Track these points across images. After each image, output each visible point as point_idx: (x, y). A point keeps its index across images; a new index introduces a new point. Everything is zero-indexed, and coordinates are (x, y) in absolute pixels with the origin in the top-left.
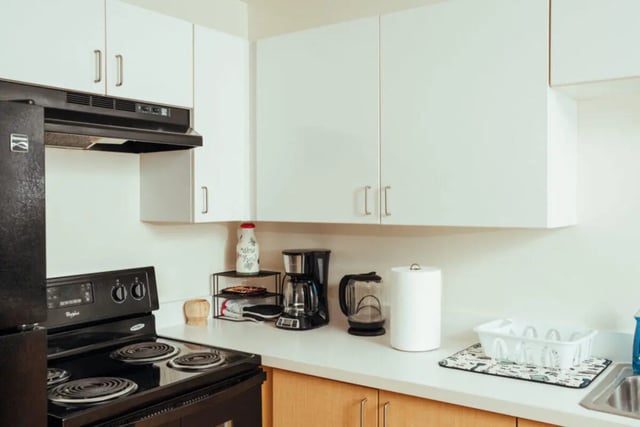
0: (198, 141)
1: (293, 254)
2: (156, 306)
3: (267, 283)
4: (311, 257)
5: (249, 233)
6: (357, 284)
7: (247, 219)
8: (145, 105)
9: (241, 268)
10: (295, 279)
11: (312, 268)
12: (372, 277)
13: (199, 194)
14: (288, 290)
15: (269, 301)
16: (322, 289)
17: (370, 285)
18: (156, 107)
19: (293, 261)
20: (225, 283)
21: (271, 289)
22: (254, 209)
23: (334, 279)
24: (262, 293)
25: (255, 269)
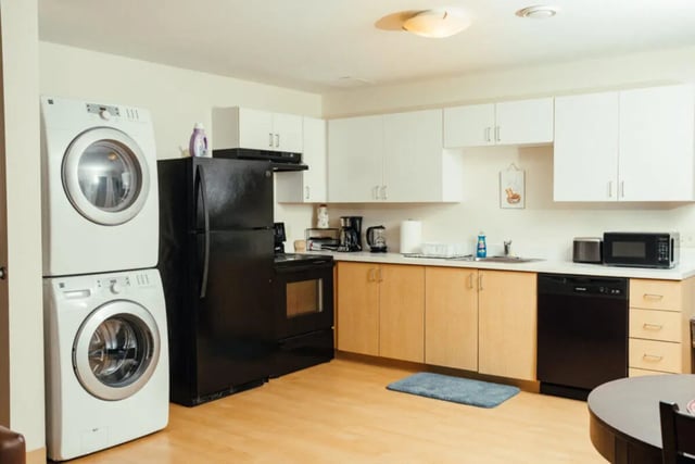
0: (306, 168)
1: (345, 218)
2: (285, 240)
3: (332, 234)
4: (353, 219)
5: (323, 209)
6: (376, 230)
7: (324, 201)
8: (285, 153)
9: (320, 226)
10: (346, 229)
11: (354, 225)
12: (381, 227)
13: (305, 190)
14: (343, 236)
15: (334, 242)
16: (359, 235)
17: (380, 231)
18: (289, 154)
19: (345, 221)
20: (312, 234)
21: (334, 237)
22: (327, 198)
23: (364, 229)
24: (329, 239)
25: (327, 226)
